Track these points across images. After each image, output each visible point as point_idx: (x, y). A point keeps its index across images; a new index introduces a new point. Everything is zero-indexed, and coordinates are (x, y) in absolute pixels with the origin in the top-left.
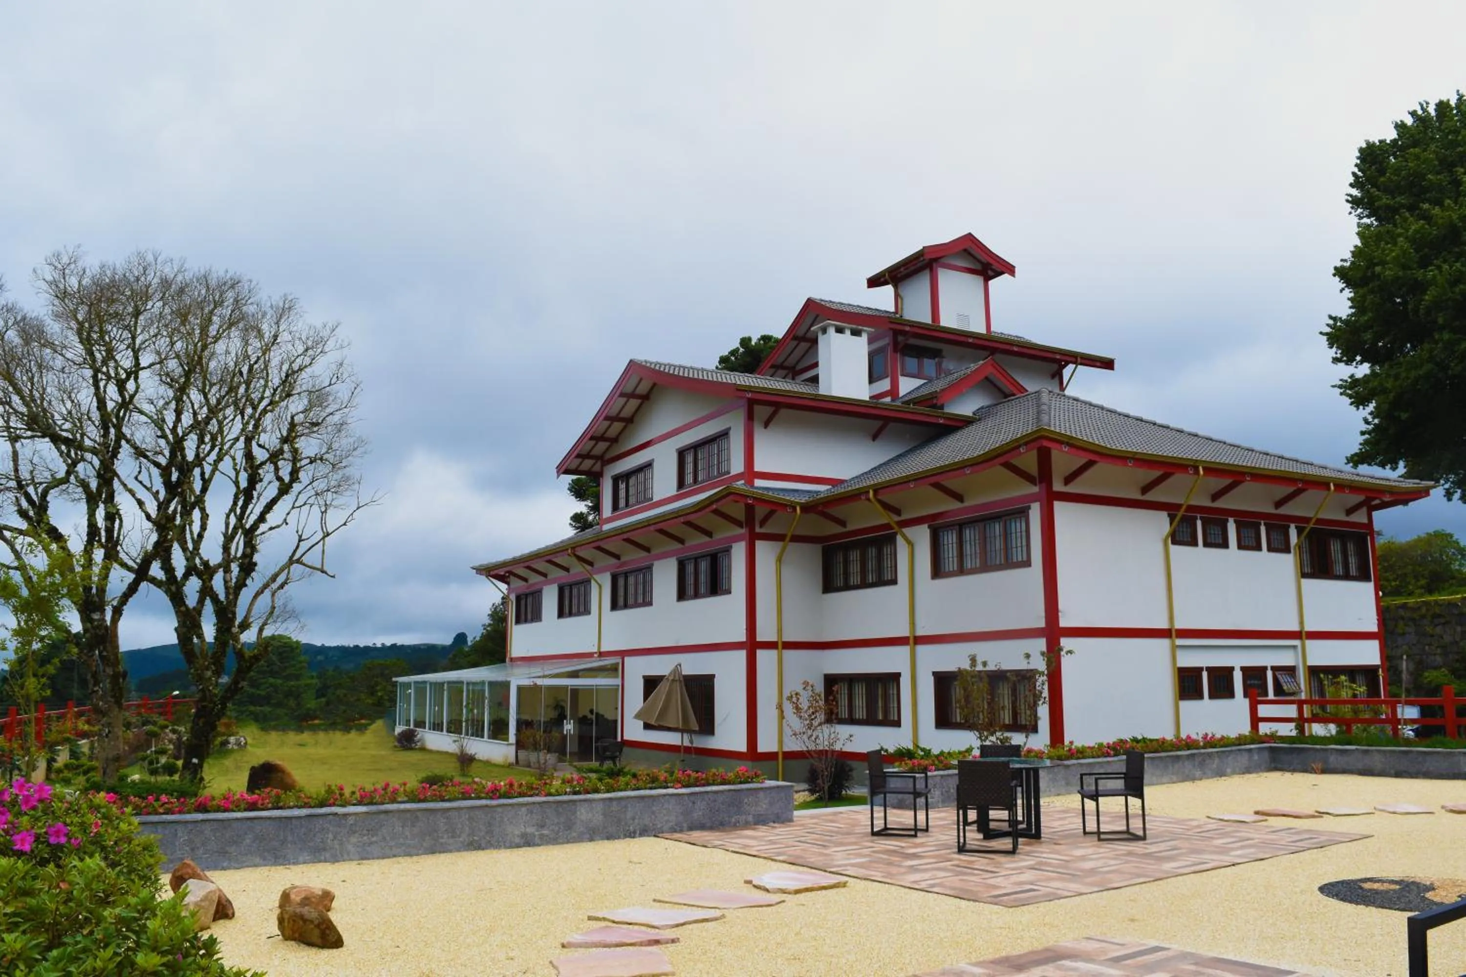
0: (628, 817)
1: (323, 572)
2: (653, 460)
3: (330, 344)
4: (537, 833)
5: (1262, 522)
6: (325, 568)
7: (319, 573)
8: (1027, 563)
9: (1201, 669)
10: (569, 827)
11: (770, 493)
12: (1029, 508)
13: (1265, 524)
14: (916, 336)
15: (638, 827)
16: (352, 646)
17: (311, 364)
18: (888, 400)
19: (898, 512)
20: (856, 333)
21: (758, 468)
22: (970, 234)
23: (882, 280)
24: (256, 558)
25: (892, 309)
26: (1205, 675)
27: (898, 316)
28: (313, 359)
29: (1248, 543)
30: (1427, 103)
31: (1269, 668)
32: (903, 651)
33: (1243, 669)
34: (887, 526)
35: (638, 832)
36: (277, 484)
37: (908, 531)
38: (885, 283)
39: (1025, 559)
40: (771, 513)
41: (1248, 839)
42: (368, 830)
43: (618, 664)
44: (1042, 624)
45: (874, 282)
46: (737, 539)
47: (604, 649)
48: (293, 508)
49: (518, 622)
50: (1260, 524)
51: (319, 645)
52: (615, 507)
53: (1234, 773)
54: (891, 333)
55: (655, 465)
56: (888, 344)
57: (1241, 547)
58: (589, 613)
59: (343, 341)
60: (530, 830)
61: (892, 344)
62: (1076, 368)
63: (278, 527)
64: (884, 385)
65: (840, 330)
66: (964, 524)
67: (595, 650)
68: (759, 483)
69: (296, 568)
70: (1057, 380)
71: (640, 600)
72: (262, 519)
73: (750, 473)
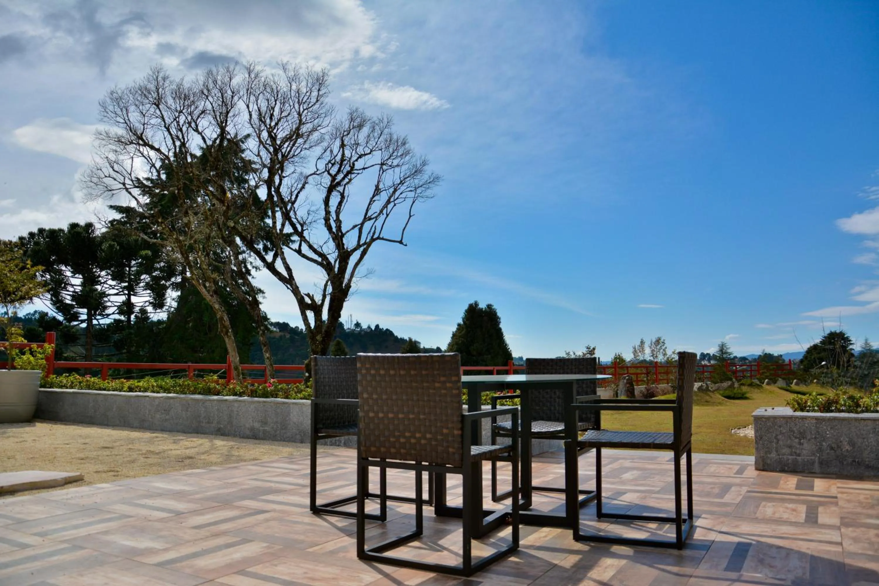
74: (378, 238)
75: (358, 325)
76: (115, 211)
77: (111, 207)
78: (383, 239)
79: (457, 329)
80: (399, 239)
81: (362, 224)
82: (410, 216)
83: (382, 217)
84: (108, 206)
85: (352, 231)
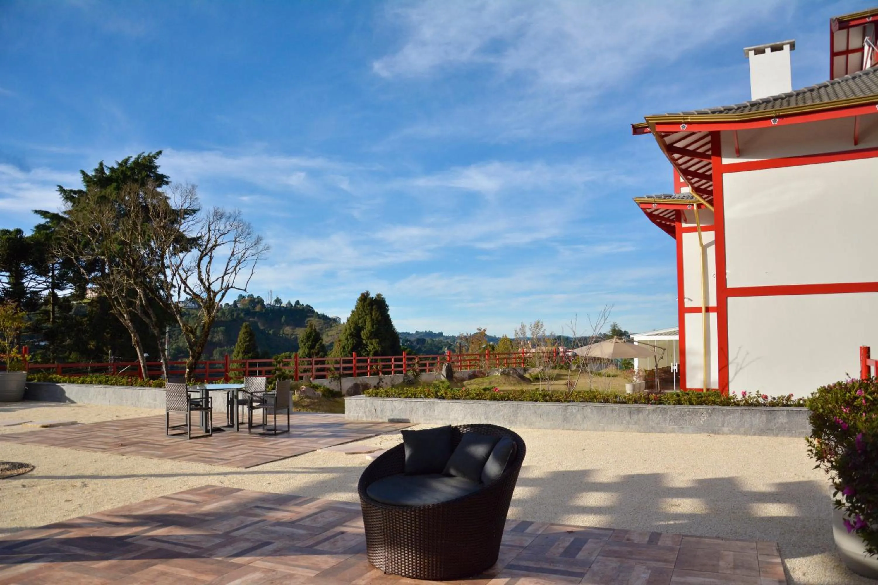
74: (232, 287)
75: (278, 301)
76: (39, 215)
77: (36, 212)
78: (234, 288)
79: (351, 315)
80: (244, 288)
81: (223, 277)
82: (252, 273)
83: (234, 274)
84: (33, 211)
85: (217, 281)
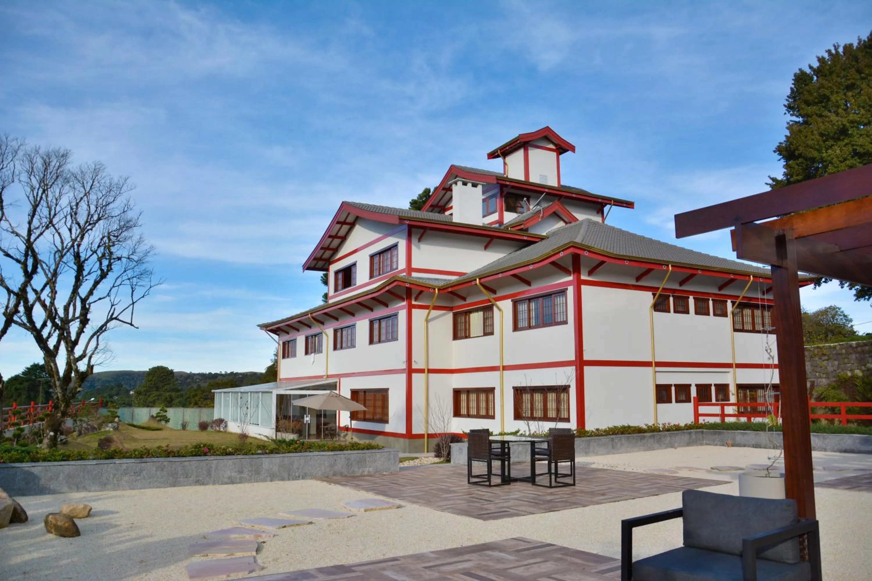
0: (295, 468)
1: (131, 324)
2: (356, 262)
3: (124, 188)
4: (238, 476)
5: (711, 299)
6: (133, 323)
7: (129, 325)
8: (565, 322)
9: (671, 385)
10: (258, 473)
11: (421, 281)
12: (567, 289)
13: (712, 300)
14: (513, 187)
15: (301, 474)
16: (207, 373)
17: (114, 200)
18: (497, 225)
19: (494, 292)
20: (474, 185)
21: (414, 266)
22: (548, 127)
23: (496, 154)
24: (89, 316)
25: (502, 172)
26: (673, 389)
27: (505, 176)
28: (115, 198)
29: (702, 311)
30: (839, 46)
31: (713, 385)
32: (496, 374)
33: (697, 385)
34: (489, 301)
35: (301, 477)
36: (99, 272)
37: (500, 303)
38: (498, 156)
39: (565, 319)
40: (421, 292)
41: (658, 483)
42: (134, 473)
43: (337, 382)
44: (573, 358)
45: (492, 155)
46: (402, 308)
47: (329, 373)
48: (114, 287)
49: (284, 357)
50: (709, 300)
51: (189, 372)
52: (336, 290)
53: (680, 446)
54: (499, 185)
55: (357, 264)
56: (497, 193)
57: (697, 313)
58: (322, 352)
59: (132, 186)
60: (234, 474)
61: (499, 193)
62: (611, 208)
63: (104, 298)
64: (495, 217)
65: (465, 184)
66: (533, 298)
67: (324, 374)
68: (414, 275)
69: (113, 323)
70: (600, 215)
71: (349, 345)
72: (91, 293)
73: (410, 269)
74: (116, 318)
